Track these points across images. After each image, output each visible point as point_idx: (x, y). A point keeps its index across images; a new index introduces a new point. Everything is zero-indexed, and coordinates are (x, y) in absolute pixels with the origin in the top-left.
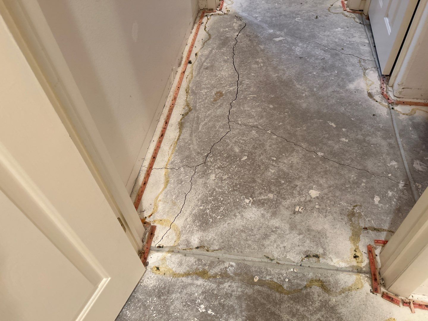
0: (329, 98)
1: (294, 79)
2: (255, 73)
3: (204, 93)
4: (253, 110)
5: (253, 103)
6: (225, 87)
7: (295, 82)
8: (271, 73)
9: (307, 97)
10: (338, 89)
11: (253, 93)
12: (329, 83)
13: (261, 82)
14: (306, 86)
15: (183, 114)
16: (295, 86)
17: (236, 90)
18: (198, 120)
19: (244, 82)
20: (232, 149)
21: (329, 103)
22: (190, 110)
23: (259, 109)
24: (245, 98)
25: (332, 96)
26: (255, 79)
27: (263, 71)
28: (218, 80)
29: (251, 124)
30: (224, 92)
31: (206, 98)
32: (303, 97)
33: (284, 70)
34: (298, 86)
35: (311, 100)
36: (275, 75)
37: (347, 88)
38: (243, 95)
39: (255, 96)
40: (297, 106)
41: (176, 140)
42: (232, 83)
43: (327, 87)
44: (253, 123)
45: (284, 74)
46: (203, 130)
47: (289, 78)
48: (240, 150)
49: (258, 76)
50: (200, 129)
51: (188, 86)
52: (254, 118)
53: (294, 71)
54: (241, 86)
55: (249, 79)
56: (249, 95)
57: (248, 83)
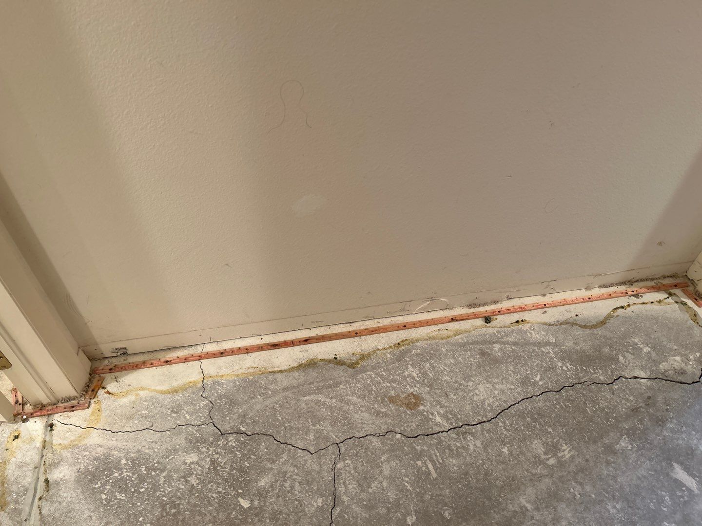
2: (511, 453)
3: (406, 374)
4: (385, 484)
5: (407, 476)
6: (438, 406)
11: (442, 469)
13: (486, 474)
15: (338, 358)
17: (437, 429)
18: (330, 386)
19: (470, 437)
20: (262, 472)
22: (352, 365)
23: (392, 495)
24: (419, 456)
26: (489, 459)
27: (527, 471)
28: (456, 385)
29: (341, 489)
30: (421, 408)
31: (394, 381)
36: (528, 502)
38: (425, 448)
39: (434, 475)
41: (270, 370)
42: (455, 415)
44: (346, 493)
46: (303, 405)
48: (265, 488)
49: (503, 463)
50: (305, 398)
51: (417, 341)
52: (363, 491)
54: (454, 436)
55: (486, 446)
56: (433, 462)
57: (472, 448)
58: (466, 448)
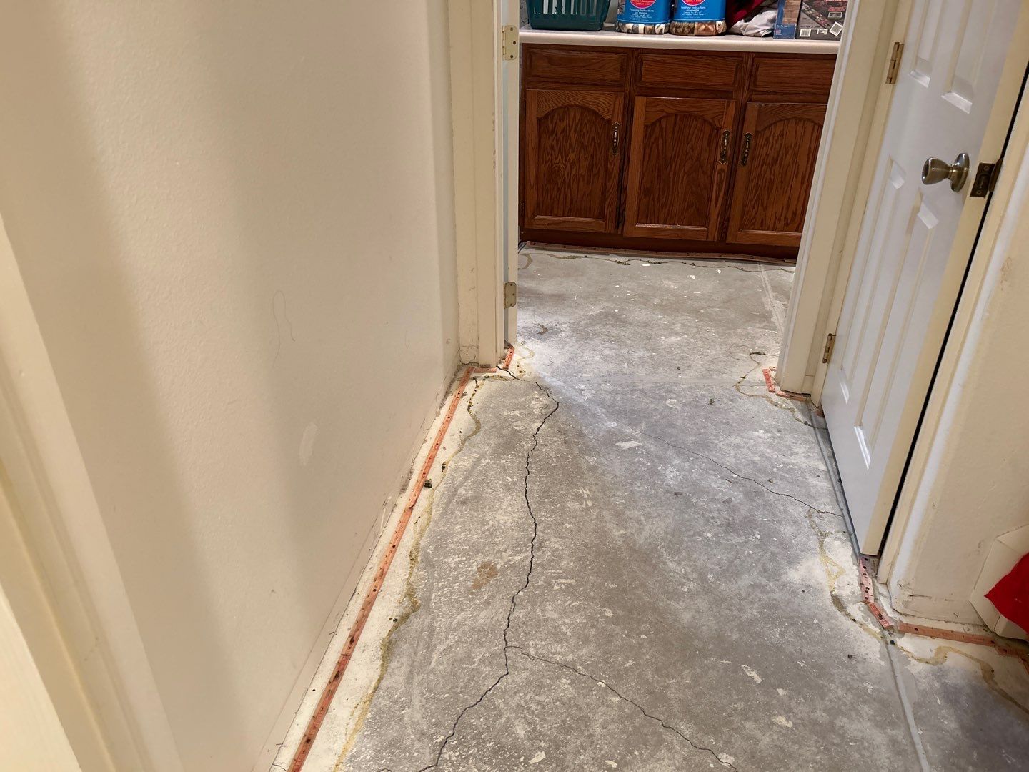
0: (744, 603)
1: (663, 547)
2: (573, 524)
3: (453, 565)
4: (567, 621)
5: (565, 601)
6: (504, 554)
7: (665, 554)
8: (610, 526)
9: (692, 595)
10: (764, 581)
11: (568, 574)
12: (743, 561)
13: (586, 546)
14: (691, 566)
15: (397, 618)
16: (665, 563)
17: (528, 562)
18: (431, 636)
19: (546, 543)
20: (508, 729)
21: (744, 617)
22: (414, 608)
23: (580, 619)
24: (549, 586)
25: (750, 598)
26: (572, 539)
27: (591, 520)
28: (487, 533)
29: (558, 658)
30: (499, 566)
31: (455, 579)
32: (683, 593)
33: (638, 521)
34: (671, 565)
35: (702, 604)
36: (619, 531)
37: (784, 578)
38: (542, 578)
39: (572, 581)
40: (669, 616)
42: (519, 545)
43: (737, 574)
44: (564, 656)
45: (640, 531)
46: (441, 668)
47: (650, 543)
48: (530, 731)
49: (579, 531)
51: (417, 543)
52: (567, 641)
53: (663, 525)
54: (540, 553)
55: (559, 536)
56: (559, 577)
57: (557, 546)
58: (556, 550)
